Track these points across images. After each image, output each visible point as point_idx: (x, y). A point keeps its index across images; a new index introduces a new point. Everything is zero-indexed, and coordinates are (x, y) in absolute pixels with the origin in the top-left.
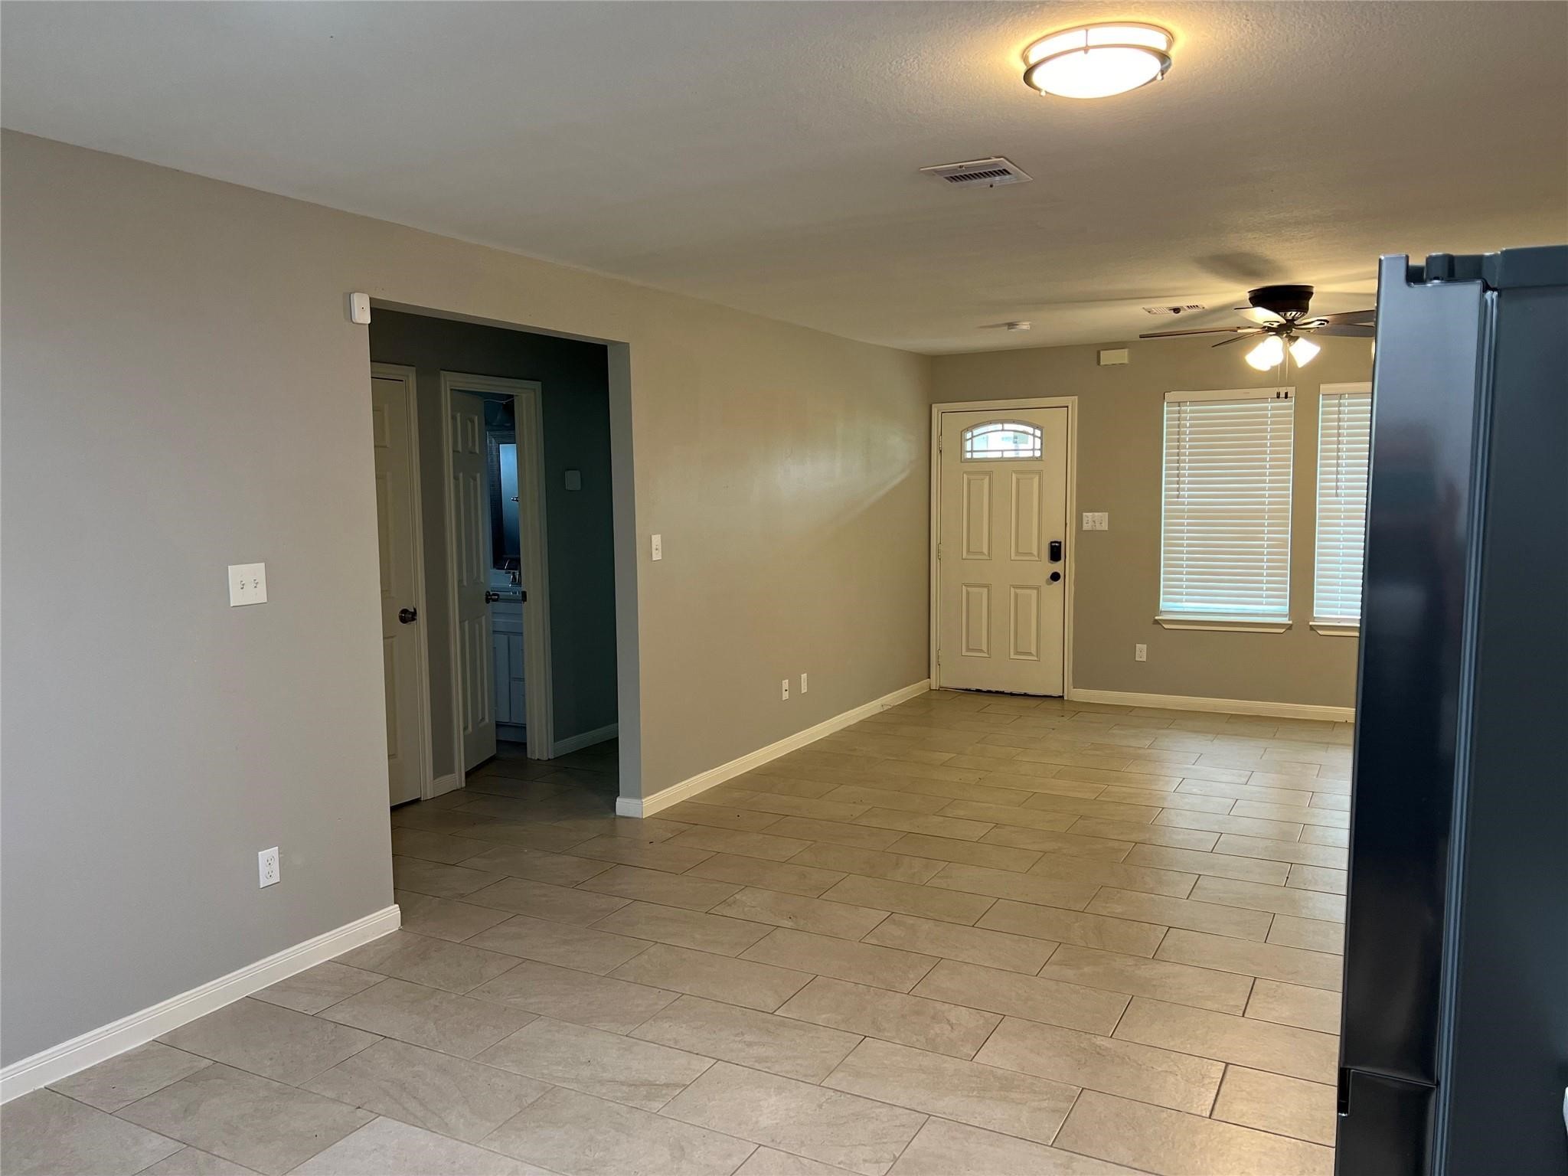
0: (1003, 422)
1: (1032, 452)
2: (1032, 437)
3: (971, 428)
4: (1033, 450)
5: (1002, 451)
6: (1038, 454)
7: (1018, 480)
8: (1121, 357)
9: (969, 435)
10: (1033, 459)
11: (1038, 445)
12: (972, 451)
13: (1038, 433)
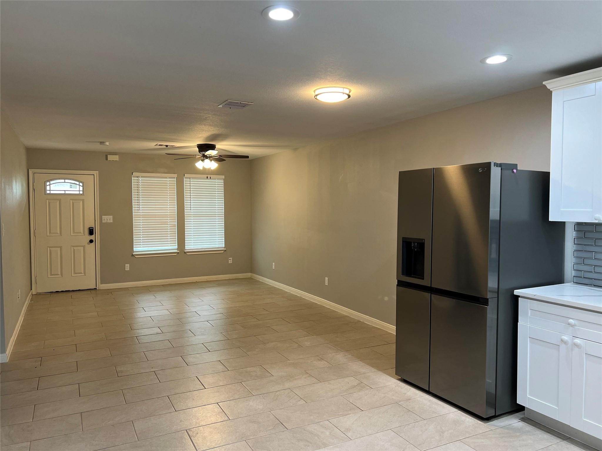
0: (65, 179)
1: (79, 192)
2: (79, 186)
3: (49, 181)
4: (79, 191)
5: (65, 191)
6: (81, 192)
7: (73, 203)
8: (116, 158)
9: (48, 183)
10: (79, 194)
11: (81, 189)
12: (50, 190)
13: (81, 184)
